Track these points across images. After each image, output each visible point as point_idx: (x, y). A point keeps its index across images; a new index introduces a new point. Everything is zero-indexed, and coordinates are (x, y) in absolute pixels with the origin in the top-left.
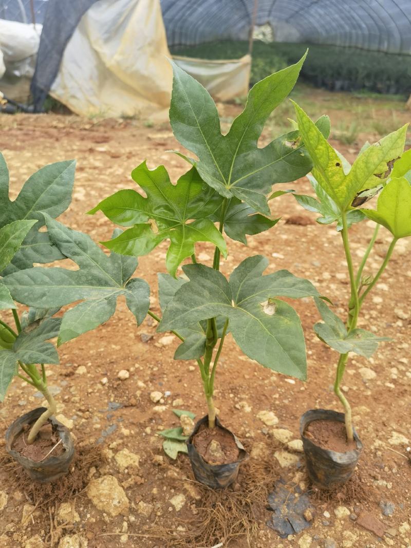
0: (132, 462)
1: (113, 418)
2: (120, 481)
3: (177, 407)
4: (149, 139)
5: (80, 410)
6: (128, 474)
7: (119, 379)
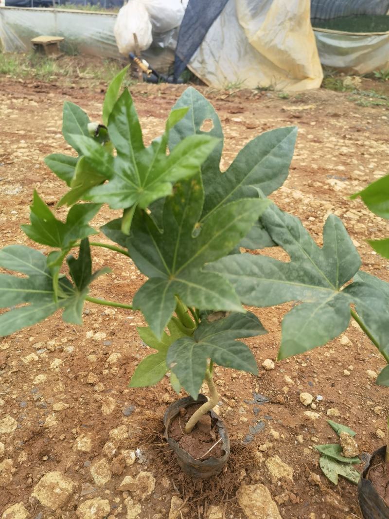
0: (285, 474)
1: (260, 413)
2: (274, 494)
3: (332, 417)
4: (283, 111)
5: (225, 395)
6: (281, 487)
7: (264, 368)
